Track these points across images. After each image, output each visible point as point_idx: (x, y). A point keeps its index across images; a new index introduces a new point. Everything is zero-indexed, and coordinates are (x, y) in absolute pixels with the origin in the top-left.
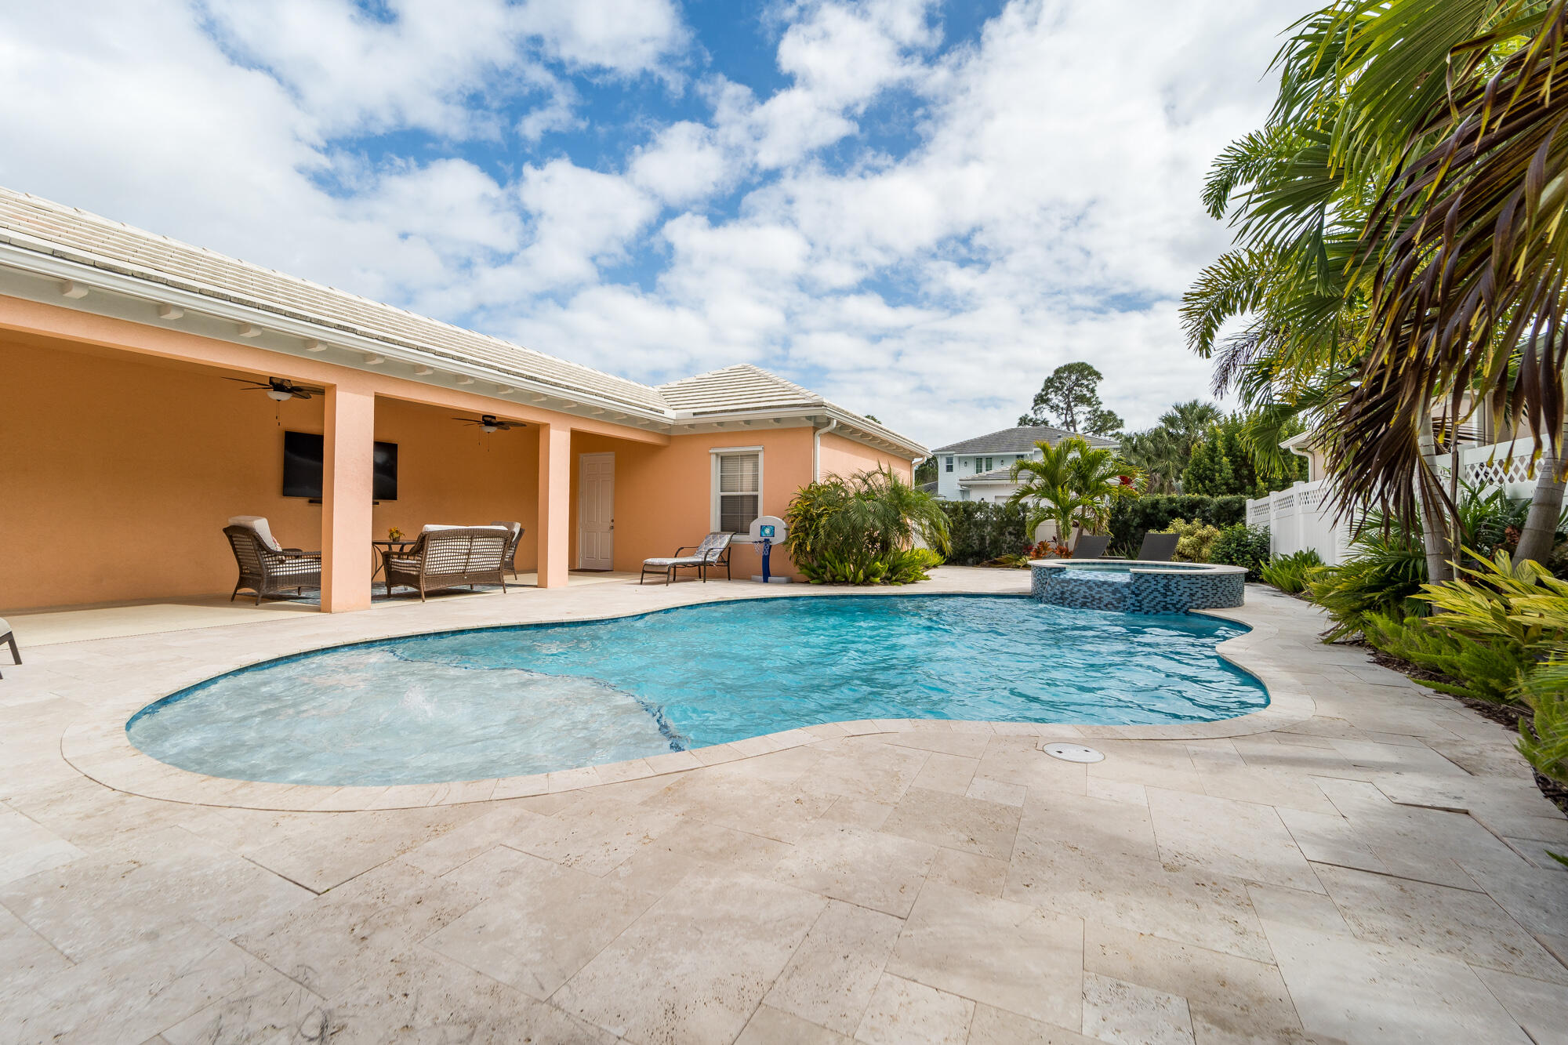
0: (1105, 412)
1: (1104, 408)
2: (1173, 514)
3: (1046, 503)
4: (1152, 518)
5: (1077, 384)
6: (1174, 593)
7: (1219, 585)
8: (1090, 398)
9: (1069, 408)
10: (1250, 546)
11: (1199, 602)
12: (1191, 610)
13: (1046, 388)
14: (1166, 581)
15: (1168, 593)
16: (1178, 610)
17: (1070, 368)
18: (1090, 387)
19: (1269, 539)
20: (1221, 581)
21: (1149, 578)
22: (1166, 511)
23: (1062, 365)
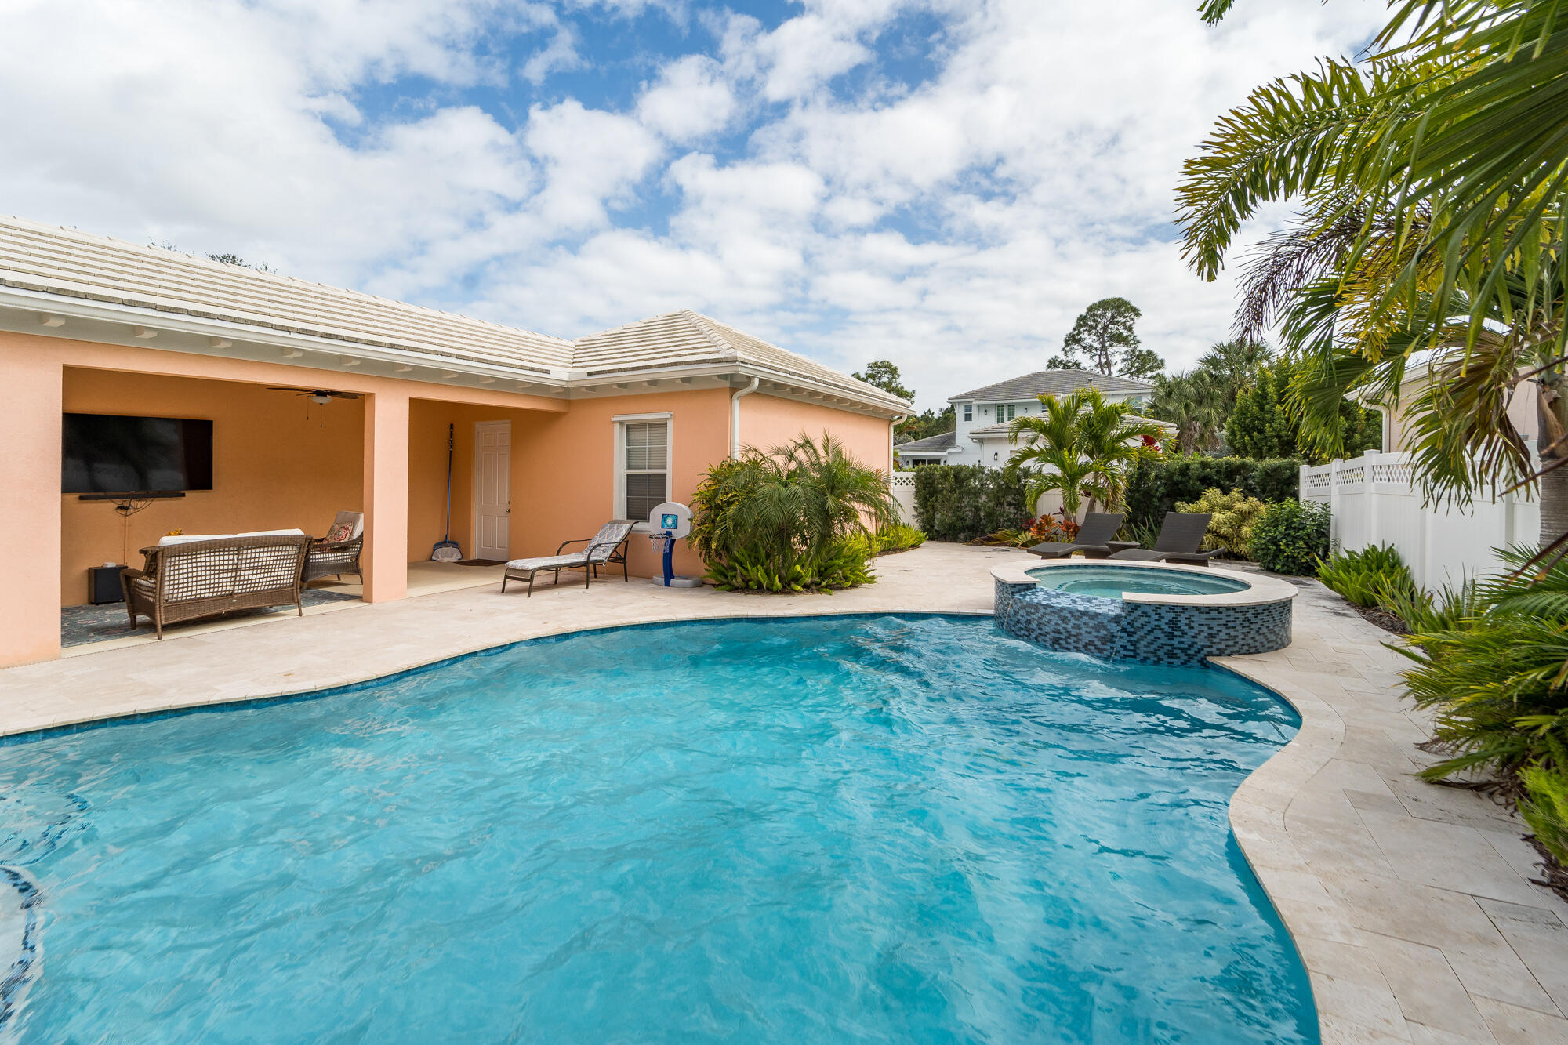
0: (1144, 352)
1: (1143, 347)
2: (1207, 482)
3: (1050, 469)
4: (1180, 486)
5: (1112, 321)
6: (1184, 634)
7: (1253, 620)
8: (1127, 337)
9: (1104, 348)
10: (1303, 529)
11: (1222, 646)
12: (1210, 659)
13: (1079, 326)
14: (1174, 615)
15: (1176, 633)
16: (1191, 657)
17: (1104, 305)
18: (1128, 324)
19: (1329, 521)
20: (1256, 615)
21: (1149, 610)
22: (1198, 479)
23: (1096, 301)
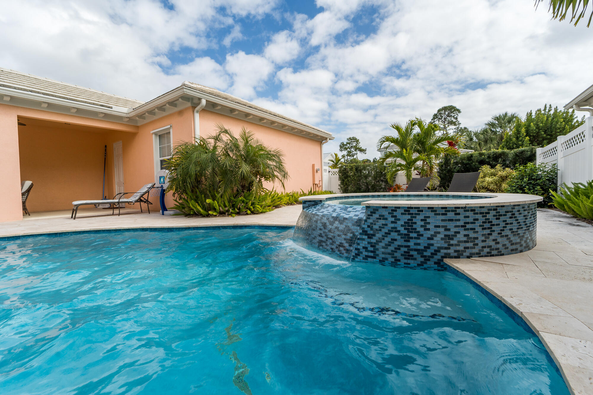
0: (463, 128)
1: (462, 126)
5: (448, 116)
6: (420, 235)
7: (495, 222)
8: (455, 122)
10: (540, 179)
11: (461, 248)
12: (447, 261)
13: (434, 118)
14: (409, 217)
15: (412, 235)
16: (427, 259)
17: (445, 109)
18: (455, 117)
19: (557, 174)
20: (498, 216)
21: (385, 213)
